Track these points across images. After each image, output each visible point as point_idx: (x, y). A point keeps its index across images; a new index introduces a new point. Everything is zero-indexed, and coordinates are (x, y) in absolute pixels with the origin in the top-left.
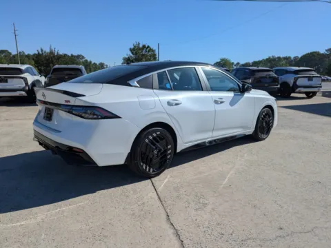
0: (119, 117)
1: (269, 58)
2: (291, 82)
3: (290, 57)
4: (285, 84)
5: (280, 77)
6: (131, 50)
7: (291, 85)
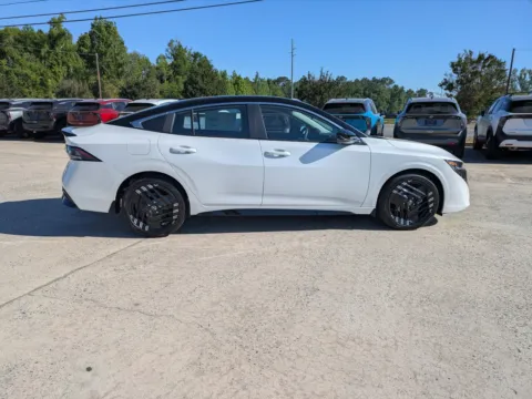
0: (100, 161)
6: (453, 65)
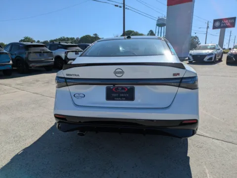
1: (61, 38)
2: (63, 55)
3: (74, 38)
4: (58, 58)
5: (53, 51)
7: (64, 59)
